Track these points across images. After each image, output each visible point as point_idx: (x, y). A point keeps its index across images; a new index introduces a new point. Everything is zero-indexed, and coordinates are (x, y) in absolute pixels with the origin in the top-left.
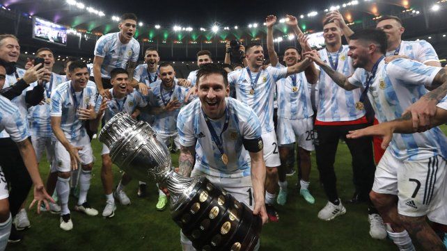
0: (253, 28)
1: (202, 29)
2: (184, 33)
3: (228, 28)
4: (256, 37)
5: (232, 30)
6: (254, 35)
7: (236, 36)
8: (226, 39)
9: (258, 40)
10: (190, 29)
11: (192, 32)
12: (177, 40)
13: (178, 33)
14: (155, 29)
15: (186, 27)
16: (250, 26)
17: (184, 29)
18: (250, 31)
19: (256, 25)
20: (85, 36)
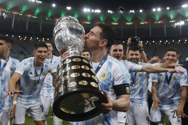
0: (156, 12)
1: (109, 11)
2: (93, 15)
3: (133, 11)
4: (160, 20)
5: (137, 13)
6: (157, 18)
7: (141, 19)
8: (131, 21)
9: (161, 23)
10: (98, 11)
11: (100, 13)
12: (86, 20)
13: (87, 14)
14: (67, 10)
15: (94, 10)
16: (154, 10)
17: (93, 11)
18: (154, 14)
19: (159, 9)
20: (4, 14)
